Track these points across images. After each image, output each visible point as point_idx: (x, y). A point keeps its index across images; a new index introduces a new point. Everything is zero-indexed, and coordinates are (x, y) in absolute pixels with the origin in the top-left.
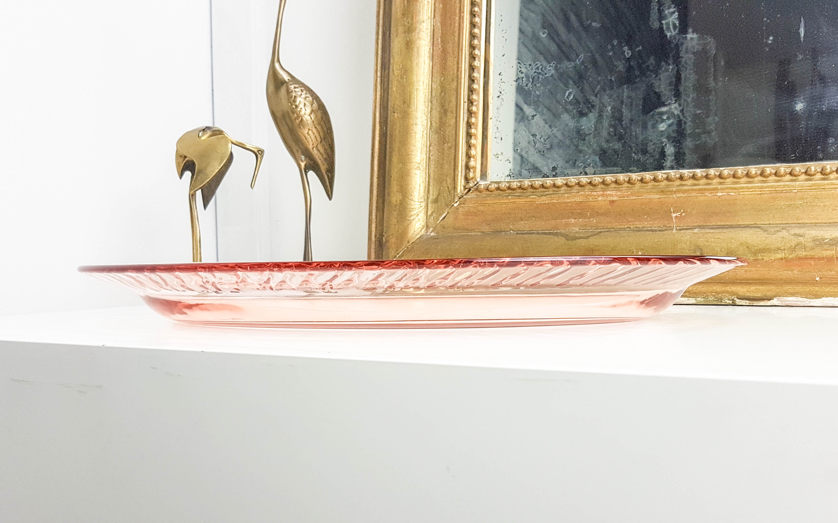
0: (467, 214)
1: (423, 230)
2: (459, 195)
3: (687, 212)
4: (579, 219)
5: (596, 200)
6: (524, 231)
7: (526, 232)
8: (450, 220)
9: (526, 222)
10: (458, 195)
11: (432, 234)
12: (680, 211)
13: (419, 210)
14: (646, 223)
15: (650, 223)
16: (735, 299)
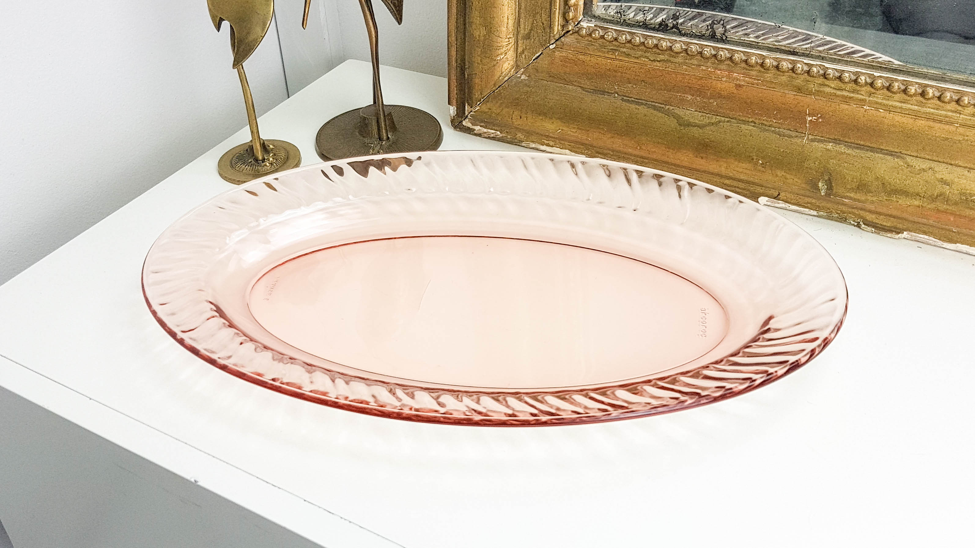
0: (565, 60)
1: (513, 70)
2: (557, 37)
3: (824, 117)
4: (697, 97)
5: (720, 79)
6: (630, 98)
7: (633, 99)
8: (544, 62)
9: (634, 86)
10: (555, 38)
11: (523, 77)
12: (816, 115)
13: (507, 48)
14: (775, 121)
15: (779, 122)
16: (861, 223)
